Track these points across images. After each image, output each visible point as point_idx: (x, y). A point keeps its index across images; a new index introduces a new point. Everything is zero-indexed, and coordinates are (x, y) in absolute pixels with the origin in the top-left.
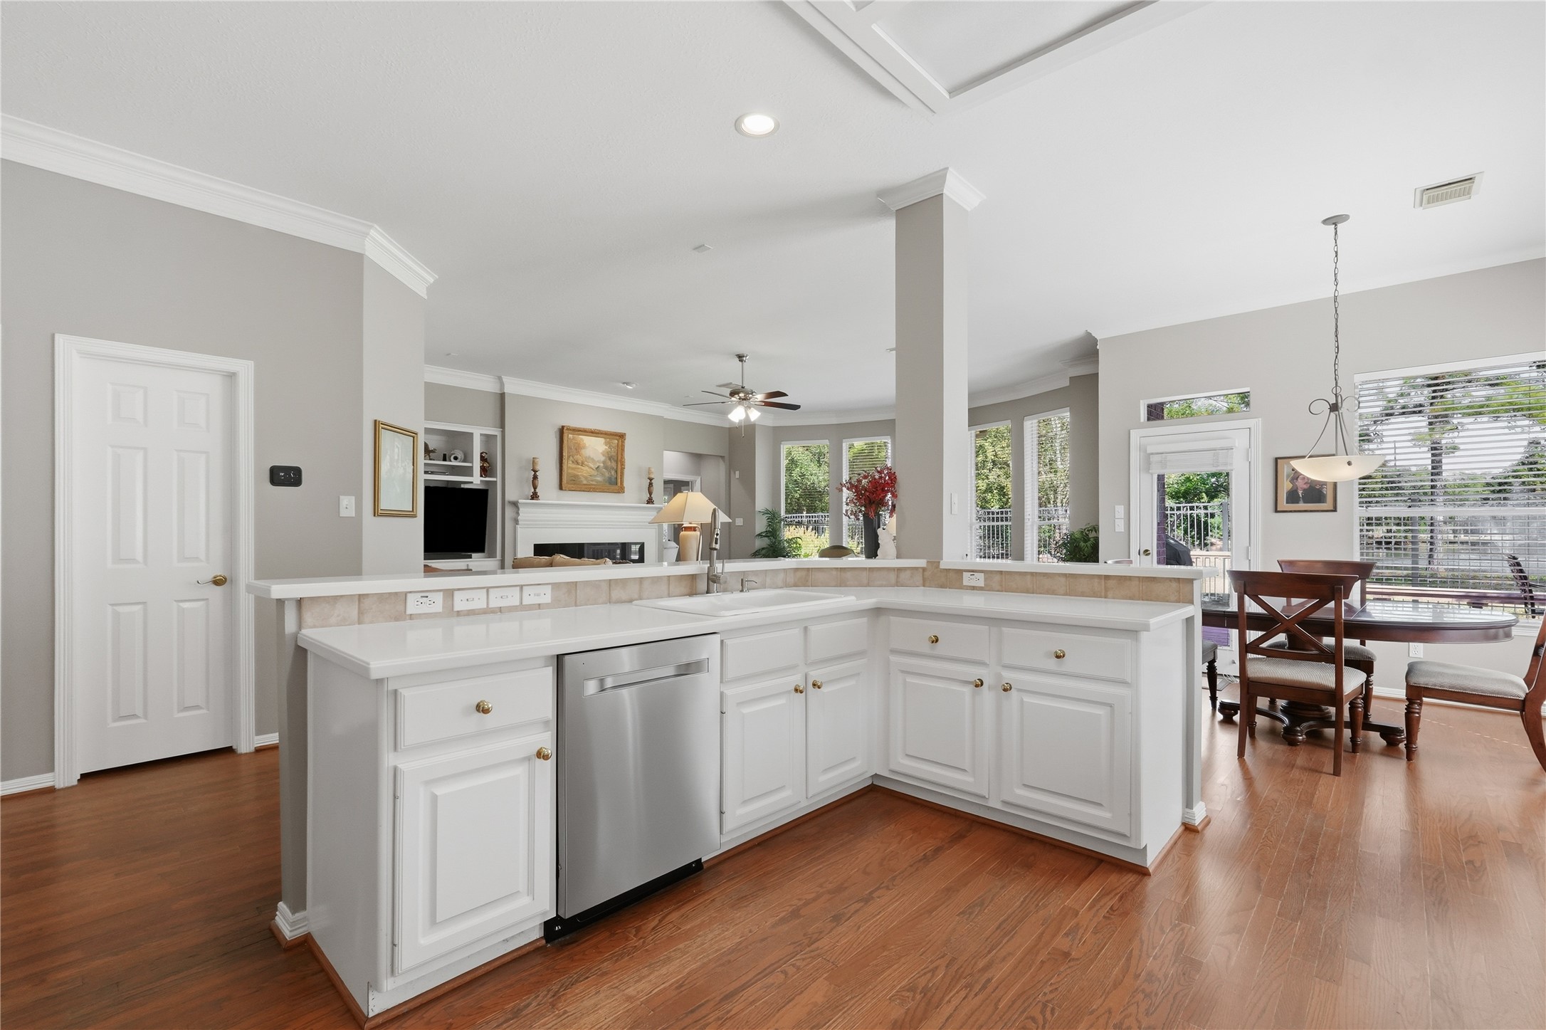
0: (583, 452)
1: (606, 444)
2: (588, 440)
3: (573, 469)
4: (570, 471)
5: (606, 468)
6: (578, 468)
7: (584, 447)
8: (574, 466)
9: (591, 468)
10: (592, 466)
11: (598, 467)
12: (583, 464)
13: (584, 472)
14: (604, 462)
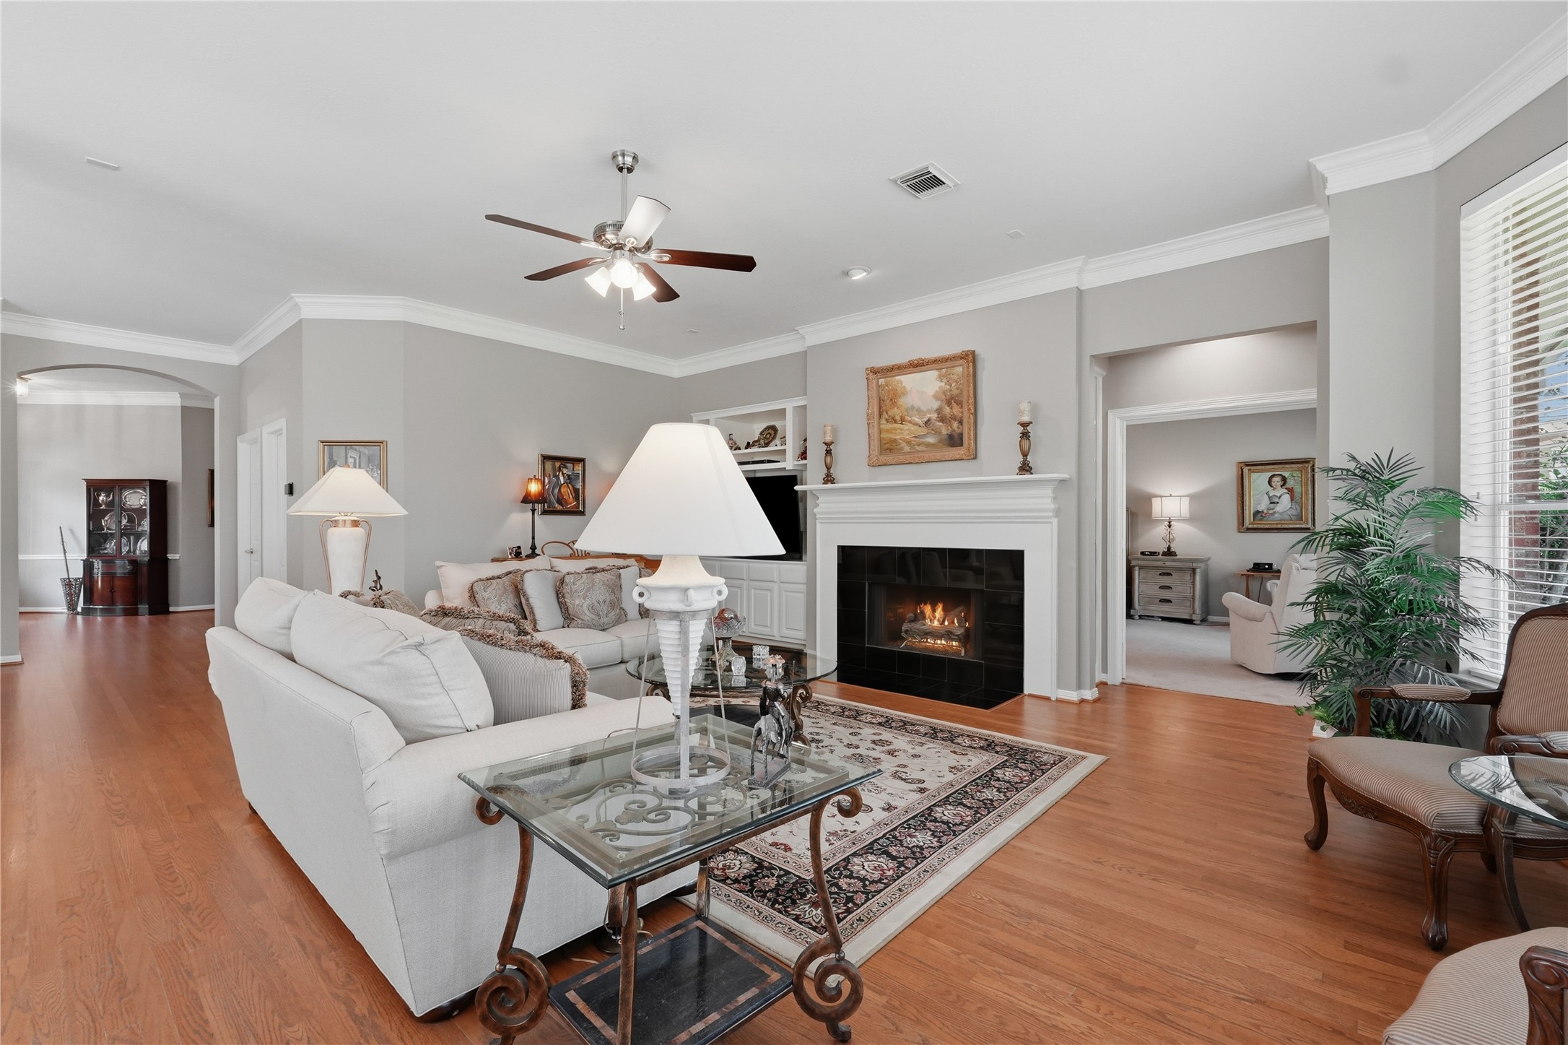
0: (901, 401)
1: (941, 378)
2: (908, 381)
3: (888, 431)
4: (884, 435)
5: (942, 419)
6: (895, 429)
7: (904, 393)
8: (889, 426)
9: (917, 424)
10: (919, 421)
11: (929, 420)
12: (903, 420)
13: (904, 432)
14: (939, 411)
